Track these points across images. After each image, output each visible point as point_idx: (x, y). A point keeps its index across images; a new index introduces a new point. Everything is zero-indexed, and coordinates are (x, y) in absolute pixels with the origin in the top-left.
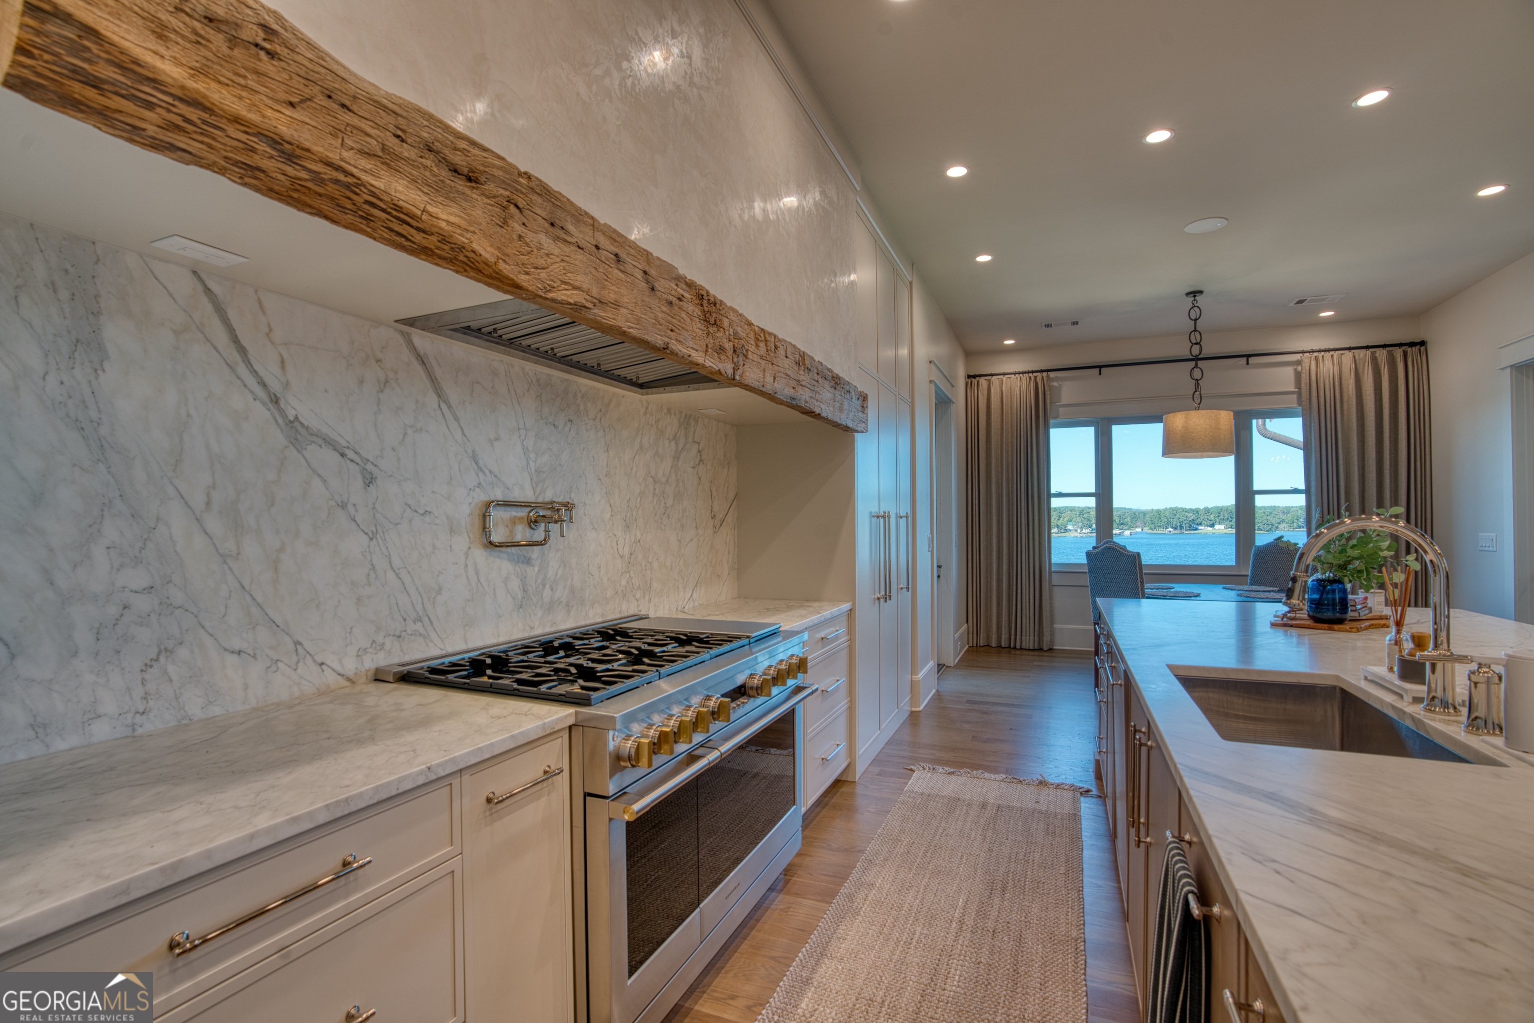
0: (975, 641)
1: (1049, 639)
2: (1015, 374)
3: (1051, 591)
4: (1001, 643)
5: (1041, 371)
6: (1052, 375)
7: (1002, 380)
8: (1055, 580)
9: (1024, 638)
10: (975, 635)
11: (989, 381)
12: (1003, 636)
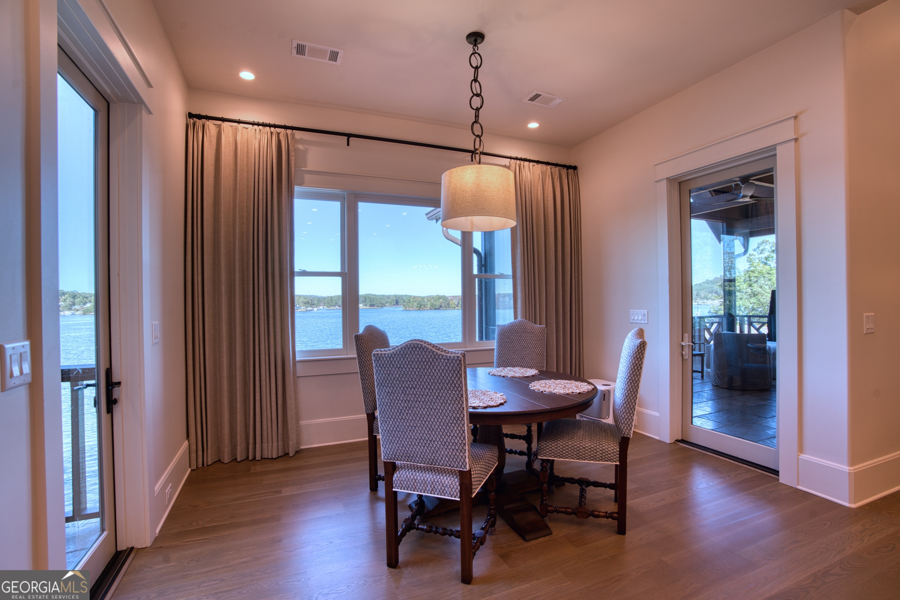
0: (200, 460)
1: (295, 441)
2: (253, 124)
3: (295, 384)
4: (236, 455)
5: (285, 127)
6: (298, 135)
7: (237, 129)
8: (300, 370)
9: (265, 445)
10: (200, 453)
11: (219, 126)
12: (239, 447)
